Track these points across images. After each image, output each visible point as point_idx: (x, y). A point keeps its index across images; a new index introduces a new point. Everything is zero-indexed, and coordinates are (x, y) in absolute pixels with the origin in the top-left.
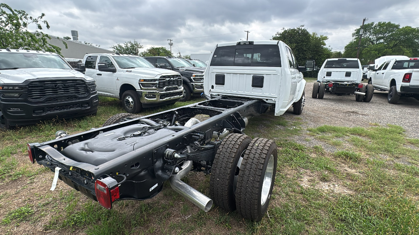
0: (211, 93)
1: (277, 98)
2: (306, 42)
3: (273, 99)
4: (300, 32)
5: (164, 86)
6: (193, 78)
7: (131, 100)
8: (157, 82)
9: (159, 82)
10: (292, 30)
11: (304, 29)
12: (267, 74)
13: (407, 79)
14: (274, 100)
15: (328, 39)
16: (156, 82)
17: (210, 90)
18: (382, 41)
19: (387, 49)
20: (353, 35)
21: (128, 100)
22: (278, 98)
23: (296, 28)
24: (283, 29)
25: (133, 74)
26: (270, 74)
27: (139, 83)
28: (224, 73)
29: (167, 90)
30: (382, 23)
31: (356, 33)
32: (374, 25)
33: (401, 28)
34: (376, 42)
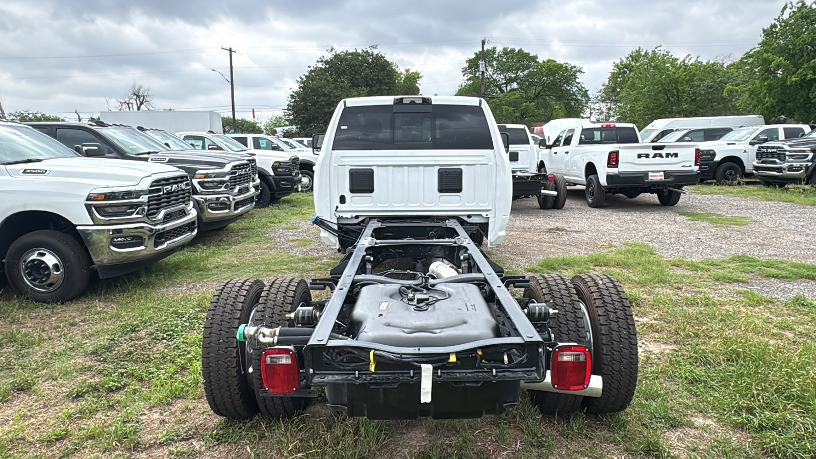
0: (338, 214)
1: (490, 210)
2: (386, 84)
3: (484, 214)
4: (370, 60)
5: (158, 210)
6: (199, 183)
7: (50, 260)
8: (144, 199)
9: (149, 198)
10: (352, 54)
11: (377, 54)
12: (467, 165)
13: (614, 161)
14: (485, 216)
15: (421, 77)
16: (140, 200)
17: (337, 207)
18: (515, 85)
19: (526, 102)
20: (463, 72)
21: (43, 262)
22: (493, 210)
23: (359, 51)
24: (332, 51)
25: (52, 179)
26: (474, 165)
27: (88, 207)
28: (371, 166)
29: (168, 218)
30: (509, 50)
31: (470, 67)
32: (497, 53)
33: (541, 61)
34: (506, 87)
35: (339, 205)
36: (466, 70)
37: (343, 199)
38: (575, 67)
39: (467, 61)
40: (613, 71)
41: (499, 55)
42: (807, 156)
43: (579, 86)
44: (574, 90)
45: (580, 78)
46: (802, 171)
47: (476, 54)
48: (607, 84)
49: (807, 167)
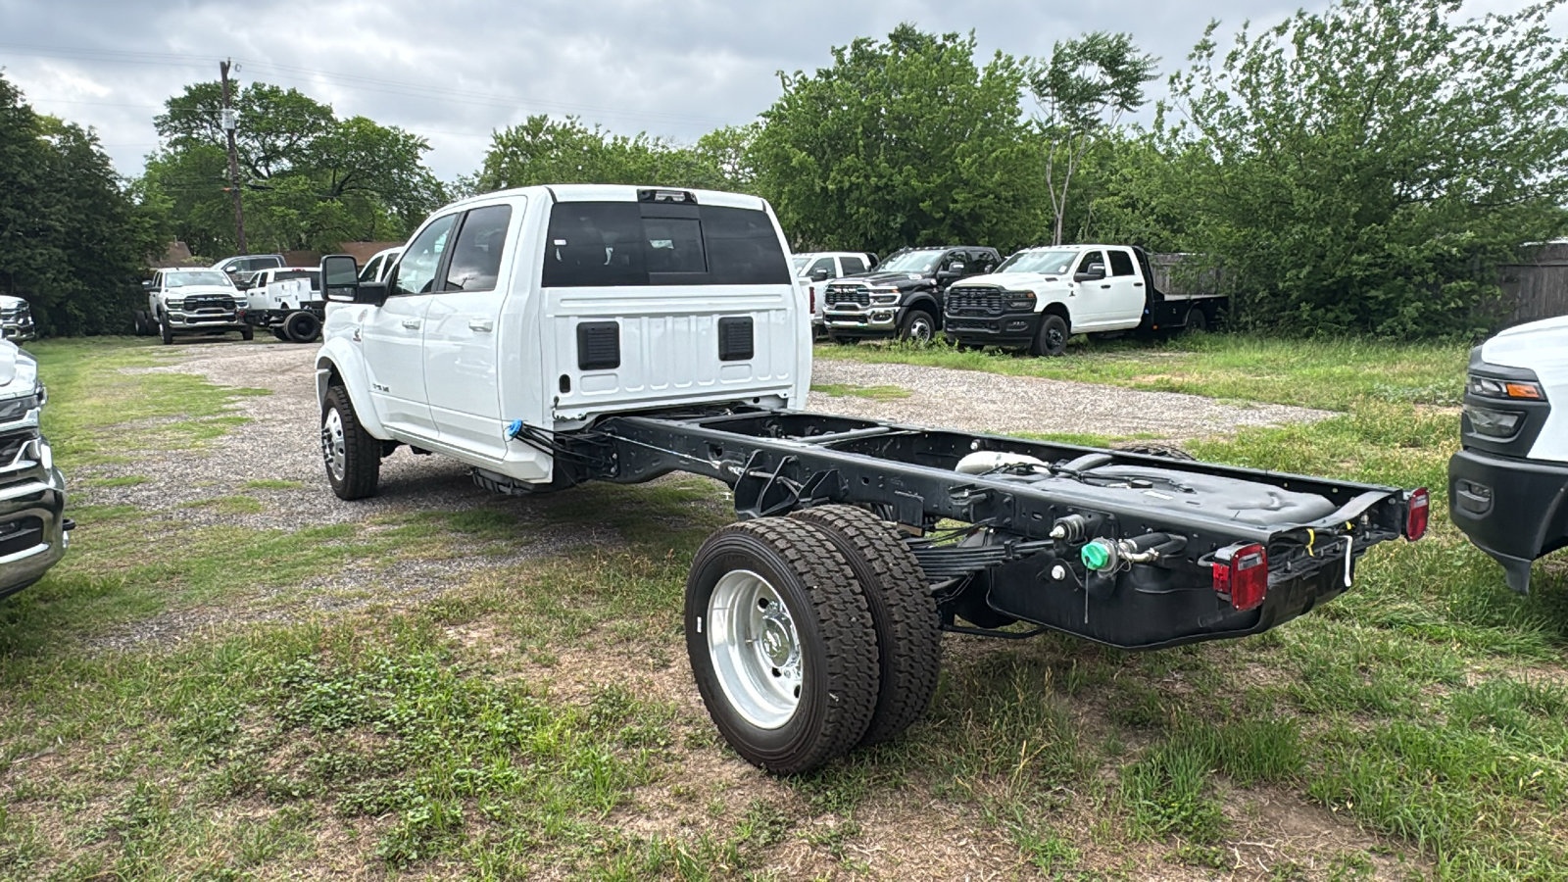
0: (557, 414)
1: (791, 386)
3: (781, 394)
14: (782, 397)
17: (557, 400)
18: (286, 164)
22: (794, 385)
26: (768, 310)
28: (614, 316)
30: (266, 88)
31: (174, 116)
32: (240, 94)
33: (341, 120)
34: (267, 166)
35: (560, 395)
36: (164, 122)
37: (565, 384)
38: (412, 137)
39: (168, 103)
40: (492, 150)
41: (245, 97)
42: (895, 298)
43: (423, 173)
44: (415, 181)
45: (424, 159)
46: (891, 320)
47: (188, 89)
48: (482, 172)
49: (896, 314)
